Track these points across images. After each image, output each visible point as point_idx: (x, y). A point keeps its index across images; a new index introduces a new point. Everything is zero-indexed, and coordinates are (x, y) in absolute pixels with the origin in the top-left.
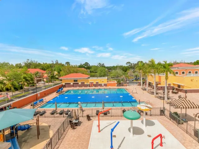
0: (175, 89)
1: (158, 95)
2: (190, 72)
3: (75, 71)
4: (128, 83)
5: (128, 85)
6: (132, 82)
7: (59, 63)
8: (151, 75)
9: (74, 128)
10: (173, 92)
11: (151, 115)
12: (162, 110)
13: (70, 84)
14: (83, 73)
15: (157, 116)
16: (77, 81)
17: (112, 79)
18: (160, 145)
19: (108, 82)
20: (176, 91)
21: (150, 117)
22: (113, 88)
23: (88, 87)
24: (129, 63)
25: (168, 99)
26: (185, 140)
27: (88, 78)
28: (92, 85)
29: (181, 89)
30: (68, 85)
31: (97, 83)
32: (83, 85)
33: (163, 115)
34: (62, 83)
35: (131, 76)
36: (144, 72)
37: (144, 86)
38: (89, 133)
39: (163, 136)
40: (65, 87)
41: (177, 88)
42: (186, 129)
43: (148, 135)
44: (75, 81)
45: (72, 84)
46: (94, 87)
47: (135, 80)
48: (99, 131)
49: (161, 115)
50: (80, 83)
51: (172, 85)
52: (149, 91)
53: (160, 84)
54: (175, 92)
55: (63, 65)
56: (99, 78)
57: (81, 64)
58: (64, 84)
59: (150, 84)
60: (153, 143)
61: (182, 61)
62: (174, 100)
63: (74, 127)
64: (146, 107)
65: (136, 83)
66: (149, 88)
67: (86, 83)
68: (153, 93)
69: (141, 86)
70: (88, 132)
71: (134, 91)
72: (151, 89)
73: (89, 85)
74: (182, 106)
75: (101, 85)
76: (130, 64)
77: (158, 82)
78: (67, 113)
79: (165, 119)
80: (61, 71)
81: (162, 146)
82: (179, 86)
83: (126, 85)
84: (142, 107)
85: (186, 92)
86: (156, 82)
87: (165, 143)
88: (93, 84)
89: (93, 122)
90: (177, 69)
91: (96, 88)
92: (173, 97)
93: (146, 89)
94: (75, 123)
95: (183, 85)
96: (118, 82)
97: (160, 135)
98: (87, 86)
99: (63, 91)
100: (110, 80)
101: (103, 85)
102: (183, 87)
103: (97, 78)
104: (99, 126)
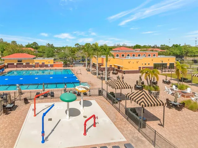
0: (115, 71)
1: (100, 75)
2: (128, 55)
3: (20, 51)
4: (74, 64)
5: (74, 66)
6: (79, 63)
7: (4, 41)
8: (95, 57)
9: (7, 114)
10: (113, 73)
11: (90, 96)
12: (101, 91)
13: (13, 64)
14: (29, 53)
15: (95, 97)
16: (21, 61)
17: (59, 60)
18: (94, 126)
19: (54, 63)
20: (116, 72)
21: (89, 98)
22: (60, 69)
23: (33, 68)
24: (78, 44)
25: (108, 79)
26: (117, 119)
27: (34, 59)
28: (37, 66)
29: (120, 70)
30: (11, 65)
31: (43, 63)
32: (28, 65)
33: (101, 95)
34: (4, 63)
35: (78, 57)
36: (88, 54)
37: (88, 67)
38: (23, 118)
39: (96, 117)
40: (8, 68)
41: (117, 69)
42: (118, 108)
43: (84, 116)
44: (18, 61)
45: (15, 64)
46: (39, 68)
47: (81, 61)
48: (35, 115)
49: (99, 95)
50: (24, 64)
51: (113, 67)
52: (93, 72)
53: (103, 65)
54: (114, 73)
55: (8, 44)
56: (46, 59)
57: (29, 44)
58: (6, 64)
59: (94, 65)
60: (85, 124)
61: (124, 44)
62: (113, 80)
63: (7, 112)
64: (84, 88)
65: (82, 64)
66: (93, 69)
67: (31, 64)
68: (95, 74)
69: (86, 68)
70: (23, 116)
71: (79, 72)
72: (94, 70)
73: (34, 66)
74: (116, 87)
75: (47, 66)
76: (78, 46)
77: (101, 64)
78: (2, 97)
79: (102, 99)
80: (4, 50)
81: (95, 126)
82: (119, 67)
83: (72, 66)
84: (80, 88)
85: (124, 72)
86: (99, 64)
87: (98, 123)
88: (39, 65)
89: (30, 105)
90: (118, 52)
91: (42, 69)
92: (112, 77)
93: (90, 70)
94: (10, 108)
95: (122, 66)
96: (64, 63)
97: (94, 116)
98: (32, 66)
99: (4, 71)
100: (57, 60)
101: (49, 66)
102: (122, 68)
103: (43, 59)
104: (35, 110)
